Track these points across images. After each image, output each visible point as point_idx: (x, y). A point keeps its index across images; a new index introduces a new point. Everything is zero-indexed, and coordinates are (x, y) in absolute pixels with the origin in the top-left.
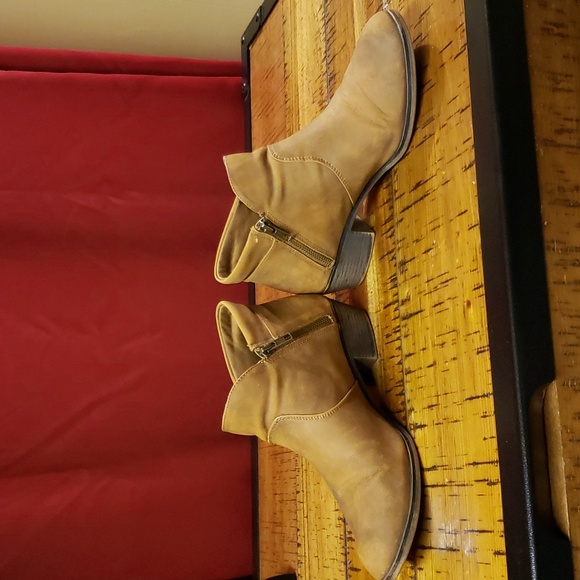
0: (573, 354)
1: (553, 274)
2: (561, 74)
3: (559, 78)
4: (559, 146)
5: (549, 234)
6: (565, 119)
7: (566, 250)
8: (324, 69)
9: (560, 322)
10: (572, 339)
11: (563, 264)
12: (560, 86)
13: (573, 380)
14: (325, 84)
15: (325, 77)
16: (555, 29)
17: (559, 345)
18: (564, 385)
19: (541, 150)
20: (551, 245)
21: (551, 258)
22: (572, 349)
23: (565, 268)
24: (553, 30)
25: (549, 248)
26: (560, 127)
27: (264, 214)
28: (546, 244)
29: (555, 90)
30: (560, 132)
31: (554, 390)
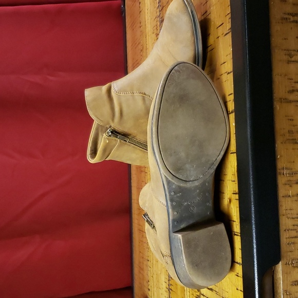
0: (294, 243)
1: (282, 191)
2: (294, 50)
3: (293, 53)
4: (290, 102)
5: (281, 164)
6: (295, 82)
7: (292, 174)
8: (158, 14)
9: (285, 222)
10: (294, 233)
11: (289, 184)
12: (293, 59)
13: (293, 260)
14: (159, 24)
15: (158, 19)
16: (291, 17)
17: (284, 238)
18: (286, 264)
19: (277, 106)
20: (282, 171)
21: (281, 180)
22: (293, 240)
23: (291, 186)
24: (290, 19)
25: (280, 174)
26: (291, 89)
27: (110, 127)
28: (278, 171)
29: (289, 62)
30: (292, 91)
31: (280, 267)
